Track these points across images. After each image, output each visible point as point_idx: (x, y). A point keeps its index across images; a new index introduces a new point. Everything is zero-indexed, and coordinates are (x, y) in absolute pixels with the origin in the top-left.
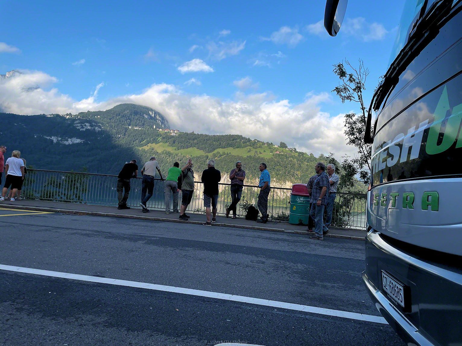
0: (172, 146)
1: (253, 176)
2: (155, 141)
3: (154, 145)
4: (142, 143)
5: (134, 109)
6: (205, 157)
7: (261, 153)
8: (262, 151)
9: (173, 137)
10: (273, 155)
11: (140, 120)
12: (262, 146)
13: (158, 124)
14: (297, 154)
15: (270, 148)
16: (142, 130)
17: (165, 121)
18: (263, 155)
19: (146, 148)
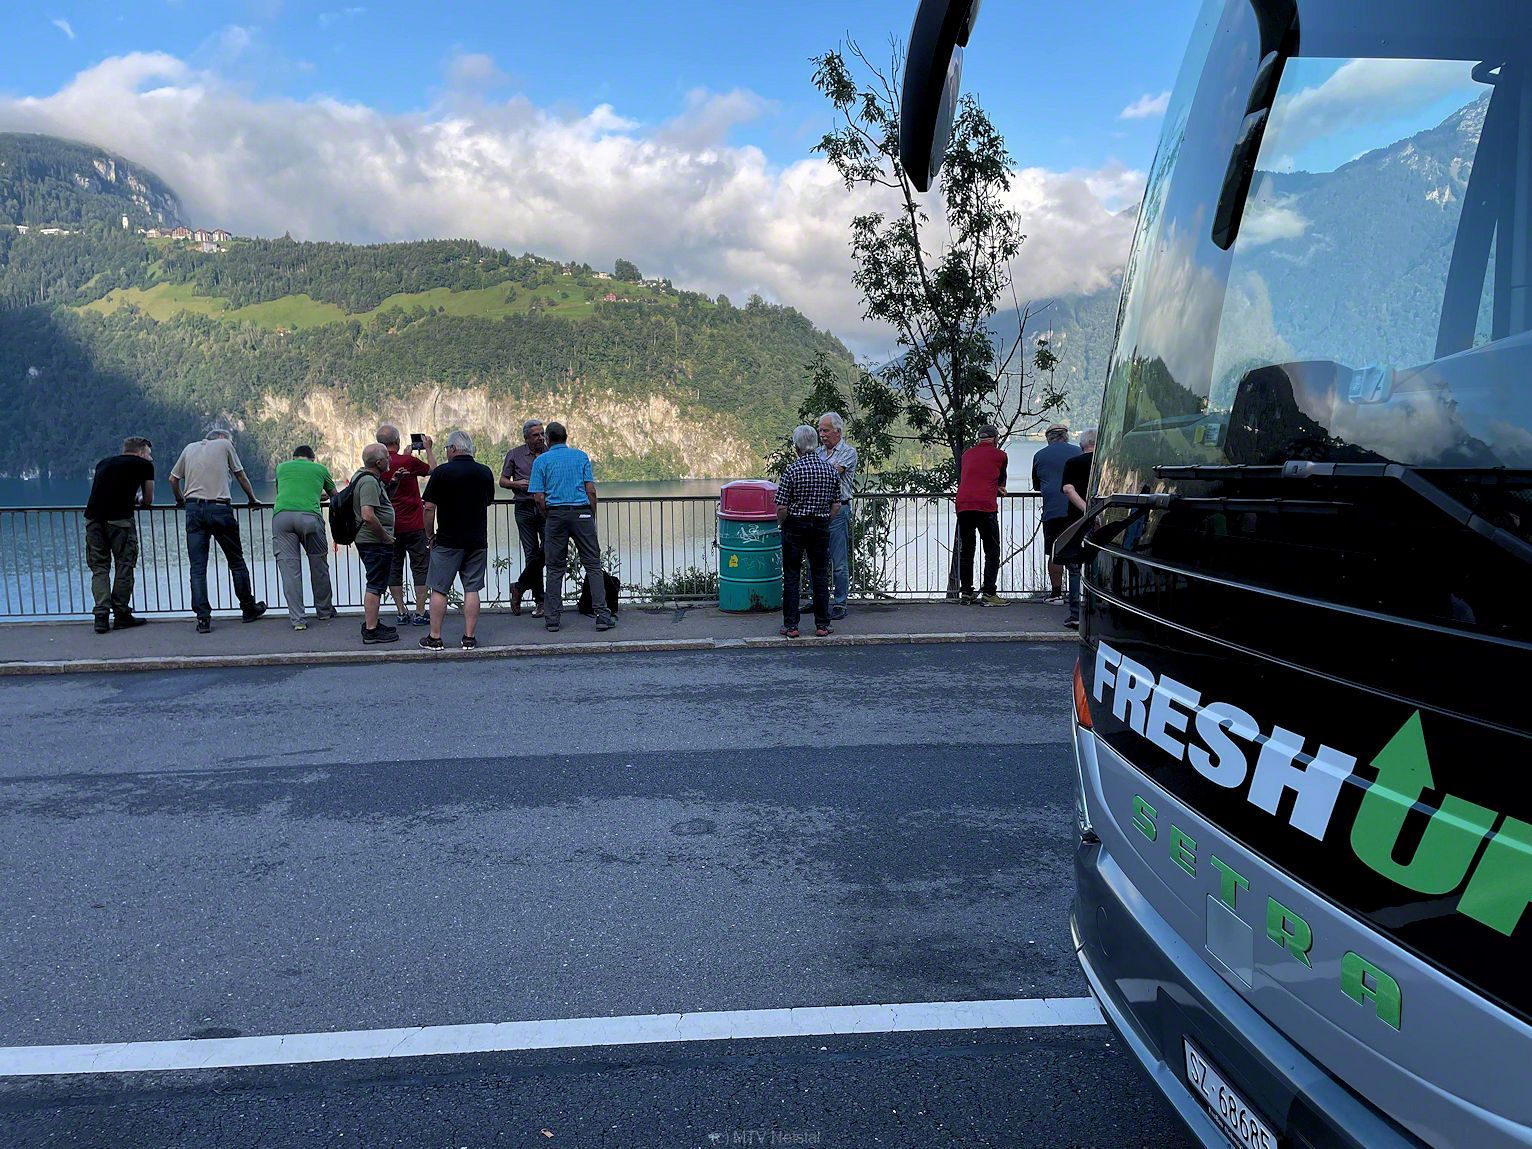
0: (209, 292)
1: (537, 386)
2: (137, 278)
3: (134, 295)
4: (83, 288)
5: (30, 155)
6: (349, 328)
7: (552, 304)
8: (556, 297)
9: (208, 257)
10: (597, 308)
11: (58, 198)
12: (555, 278)
13: (139, 210)
14: (676, 299)
15: (583, 284)
16: (75, 236)
17: (167, 197)
18: (559, 310)
19: (105, 307)
